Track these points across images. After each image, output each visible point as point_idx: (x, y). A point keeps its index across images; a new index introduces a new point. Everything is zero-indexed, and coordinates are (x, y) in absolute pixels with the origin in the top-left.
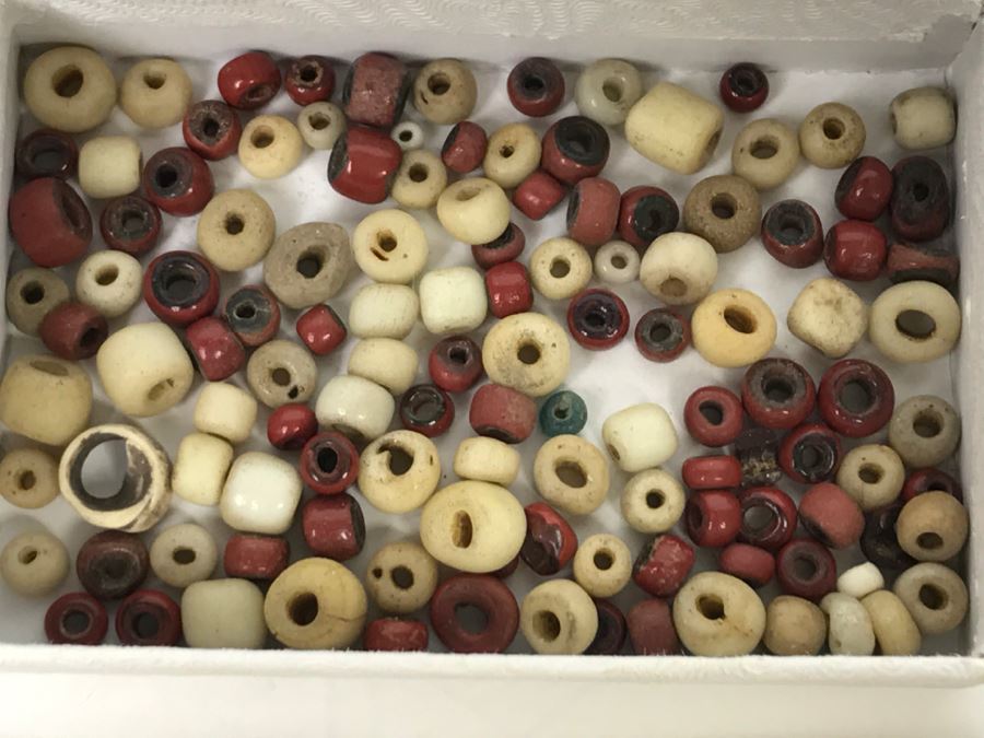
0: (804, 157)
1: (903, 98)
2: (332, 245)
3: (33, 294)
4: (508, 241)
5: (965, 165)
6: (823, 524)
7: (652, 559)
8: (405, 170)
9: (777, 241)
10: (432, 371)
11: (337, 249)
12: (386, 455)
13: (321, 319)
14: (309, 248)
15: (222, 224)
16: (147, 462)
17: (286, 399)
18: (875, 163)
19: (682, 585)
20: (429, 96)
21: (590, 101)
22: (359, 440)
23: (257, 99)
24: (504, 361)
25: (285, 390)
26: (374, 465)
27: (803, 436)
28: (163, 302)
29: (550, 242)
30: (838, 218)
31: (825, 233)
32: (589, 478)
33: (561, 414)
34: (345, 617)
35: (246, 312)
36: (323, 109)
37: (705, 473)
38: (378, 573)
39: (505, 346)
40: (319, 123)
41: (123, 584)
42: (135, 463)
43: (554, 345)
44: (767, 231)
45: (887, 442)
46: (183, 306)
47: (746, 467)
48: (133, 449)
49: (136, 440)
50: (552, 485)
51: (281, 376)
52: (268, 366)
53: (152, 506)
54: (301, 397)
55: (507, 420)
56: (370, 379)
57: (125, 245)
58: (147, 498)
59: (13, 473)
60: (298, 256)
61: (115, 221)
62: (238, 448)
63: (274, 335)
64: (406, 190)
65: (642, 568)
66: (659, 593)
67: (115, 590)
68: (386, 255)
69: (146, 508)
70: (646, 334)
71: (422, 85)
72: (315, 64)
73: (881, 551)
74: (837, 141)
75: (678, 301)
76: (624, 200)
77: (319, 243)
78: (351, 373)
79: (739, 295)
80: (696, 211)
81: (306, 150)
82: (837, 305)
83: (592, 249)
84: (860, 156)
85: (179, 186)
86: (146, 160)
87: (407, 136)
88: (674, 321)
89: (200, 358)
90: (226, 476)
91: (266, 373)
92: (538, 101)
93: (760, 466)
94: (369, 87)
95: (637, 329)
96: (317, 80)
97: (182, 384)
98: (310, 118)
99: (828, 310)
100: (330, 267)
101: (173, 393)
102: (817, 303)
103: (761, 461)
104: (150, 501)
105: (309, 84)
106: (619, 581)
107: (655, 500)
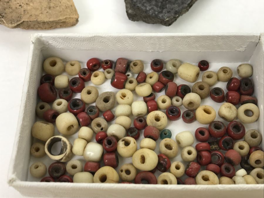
0: (218, 80)
1: (240, 66)
2: (111, 96)
3: (42, 107)
4: (152, 96)
5: (257, 77)
6: (232, 158)
7: (190, 167)
8: (128, 81)
9: (214, 95)
10: (135, 124)
11: (112, 97)
12: (123, 142)
13: (108, 113)
14: (106, 97)
15: (86, 92)
16: (66, 144)
17: (100, 130)
18: (236, 79)
19: (198, 173)
20: (133, 67)
21: (170, 68)
22: (117, 139)
23: (95, 68)
24: (152, 120)
25: (100, 128)
26: (121, 144)
27: (224, 139)
28: (72, 109)
29: (161, 96)
30: (227, 91)
31: (225, 94)
32: (173, 148)
33: (165, 134)
34: (114, 180)
35: (91, 111)
36: (110, 70)
37: (202, 147)
38: (122, 171)
39: (152, 117)
40: (109, 73)
41: (59, 174)
42: (64, 145)
43: (163, 117)
44: (211, 94)
45: (245, 140)
46: (77, 109)
47: (211, 147)
48: (63, 141)
49: (64, 139)
50: (164, 149)
51: (99, 125)
52: (96, 123)
53: (67, 154)
54: (104, 130)
55: (153, 133)
56: (120, 125)
57: (64, 97)
58: (66, 152)
59: (35, 148)
60: (103, 98)
61: (62, 92)
62: (88, 141)
63: (98, 116)
64: (128, 85)
65: (187, 169)
66: (192, 176)
67: (57, 176)
68: (124, 98)
69: (65, 155)
70: (185, 115)
71: (132, 64)
72: (108, 61)
73: (246, 166)
74: (226, 74)
75: (192, 108)
76: (178, 87)
77: (108, 95)
78: (116, 123)
79: (207, 106)
80: (195, 88)
81: (106, 79)
82: (230, 108)
83: (171, 97)
84: (232, 77)
85: (77, 84)
86: (70, 80)
87: (128, 75)
88: (191, 112)
89: (80, 121)
90: (85, 147)
91: (96, 124)
92: (158, 67)
93: (214, 147)
94: (120, 64)
95: (183, 115)
96: (109, 64)
97: (75, 127)
98: (107, 72)
99: (228, 109)
100: (111, 101)
101: (73, 129)
102: (225, 108)
103: (214, 145)
104: (66, 153)
105: (107, 65)
106: (182, 173)
107: (189, 153)
